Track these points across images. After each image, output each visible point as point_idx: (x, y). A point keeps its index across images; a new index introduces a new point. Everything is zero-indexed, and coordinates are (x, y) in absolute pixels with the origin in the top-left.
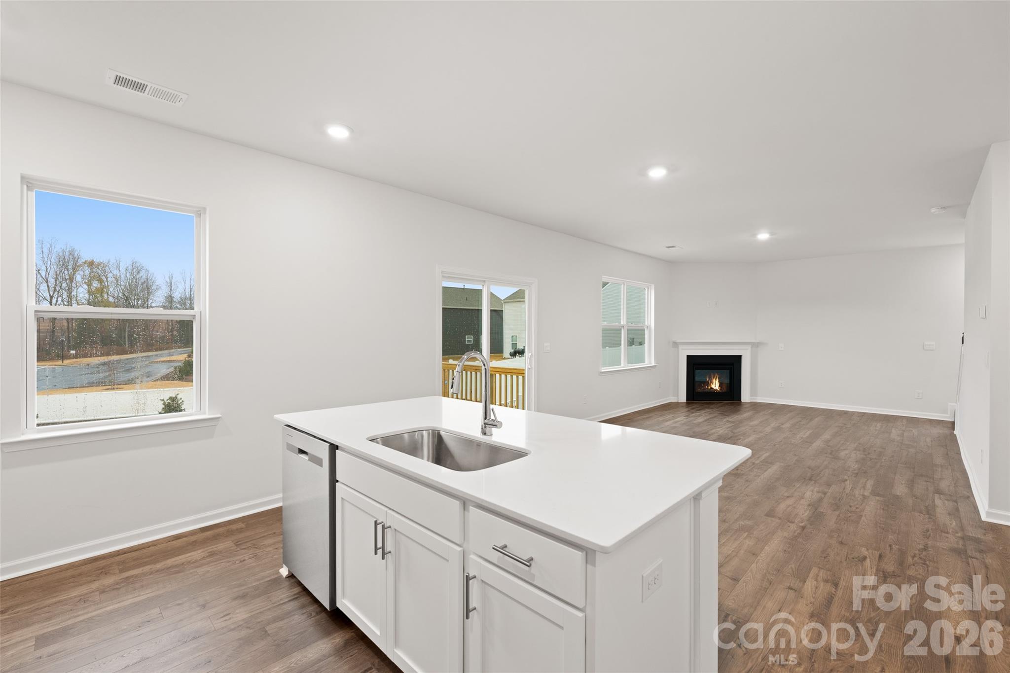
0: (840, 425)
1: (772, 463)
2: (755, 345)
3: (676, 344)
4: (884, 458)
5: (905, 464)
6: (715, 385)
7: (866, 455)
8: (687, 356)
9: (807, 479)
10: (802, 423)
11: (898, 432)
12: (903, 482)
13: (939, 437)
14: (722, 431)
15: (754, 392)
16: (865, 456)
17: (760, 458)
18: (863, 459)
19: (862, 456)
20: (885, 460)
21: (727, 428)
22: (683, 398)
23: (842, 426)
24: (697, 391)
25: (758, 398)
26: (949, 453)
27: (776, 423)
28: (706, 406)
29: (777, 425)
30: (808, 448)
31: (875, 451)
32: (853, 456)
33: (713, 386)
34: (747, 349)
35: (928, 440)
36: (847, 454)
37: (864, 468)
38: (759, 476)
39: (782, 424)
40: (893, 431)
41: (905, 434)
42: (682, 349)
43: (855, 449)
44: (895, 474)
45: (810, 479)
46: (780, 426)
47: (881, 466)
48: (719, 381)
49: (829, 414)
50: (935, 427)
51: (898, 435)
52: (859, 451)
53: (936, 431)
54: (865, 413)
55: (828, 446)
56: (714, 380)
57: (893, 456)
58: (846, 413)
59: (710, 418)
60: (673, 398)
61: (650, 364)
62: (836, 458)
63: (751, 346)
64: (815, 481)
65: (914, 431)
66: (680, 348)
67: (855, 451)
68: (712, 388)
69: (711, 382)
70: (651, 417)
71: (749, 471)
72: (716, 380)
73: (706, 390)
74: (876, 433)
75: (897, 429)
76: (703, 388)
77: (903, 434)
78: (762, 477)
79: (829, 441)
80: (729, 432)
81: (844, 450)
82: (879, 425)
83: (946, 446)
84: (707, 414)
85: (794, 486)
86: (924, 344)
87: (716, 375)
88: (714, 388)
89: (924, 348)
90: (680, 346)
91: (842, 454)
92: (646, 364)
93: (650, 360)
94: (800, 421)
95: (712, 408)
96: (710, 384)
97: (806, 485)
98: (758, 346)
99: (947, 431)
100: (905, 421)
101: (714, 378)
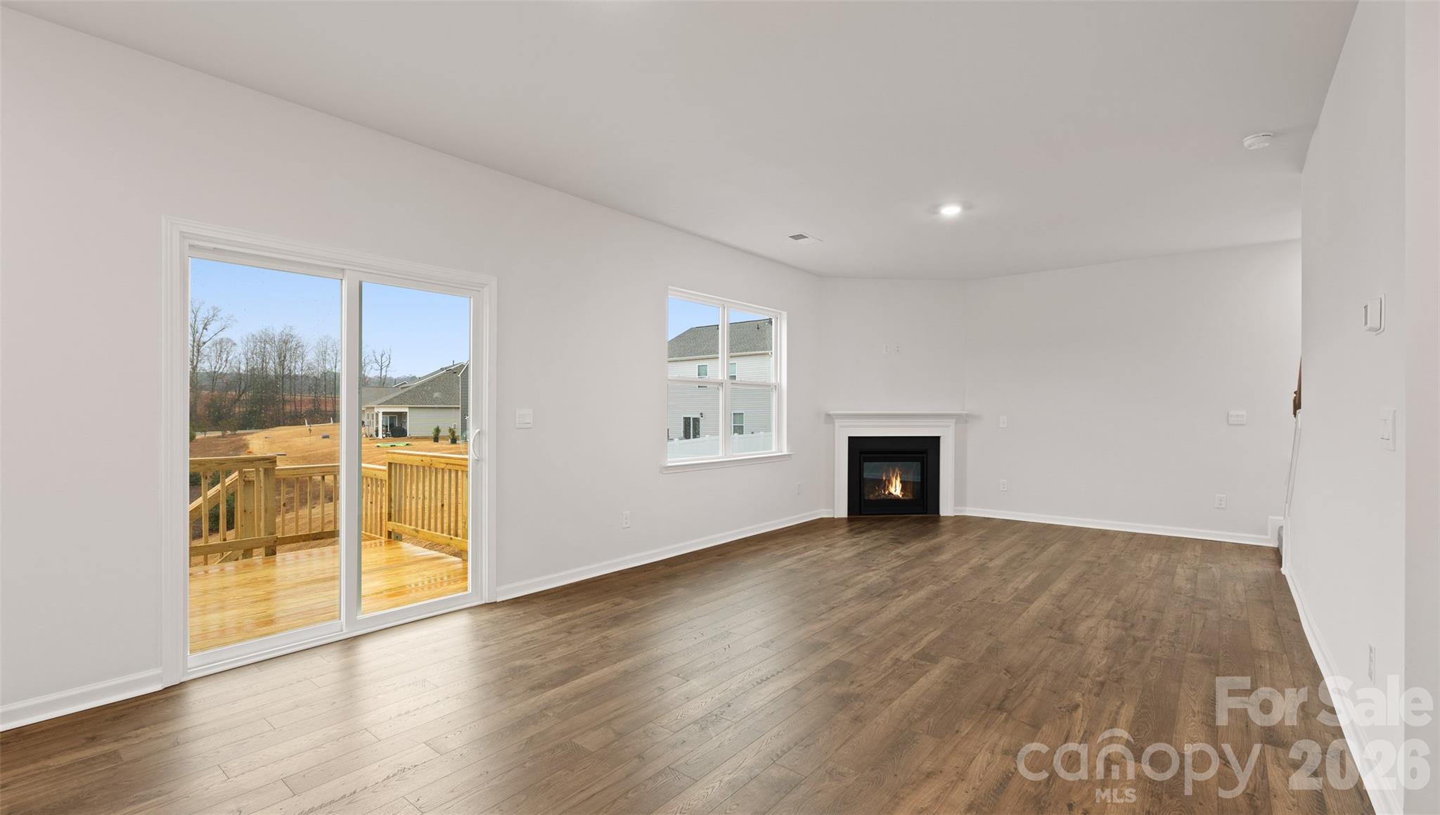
0: (1090, 559)
1: (934, 660)
2: (962, 420)
3: (830, 418)
4: (1160, 637)
5: (1200, 652)
6: (896, 489)
7: (1126, 629)
8: (850, 438)
9: (992, 707)
10: (1026, 556)
11: (1188, 571)
12: (1196, 709)
13: (1257, 581)
14: (874, 578)
15: (959, 500)
16: (1124, 633)
17: (917, 646)
18: (1121, 641)
19: (1119, 632)
20: (1161, 641)
21: (888, 571)
22: (842, 511)
23: (1094, 562)
24: (866, 498)
25: (967, 508)
26: (1279, 618)
27: (980, 558)
28: (877, 524)
29: (983, 561)
30: (1019, 615)
31: (1144, 617)
32: (1102, 632)
33: (892, 490)
34: (948, 426)
35: (1240, 587)
36: (1091, 629)
37: (1118, 668)
38: (892, 700)
39: (991, 560)
40: (1179, 570)
41: (1201, 576)
42: (842, 427)
43: (1108, 617)
44: (1180, 682)
45: (1000, 708)
46: (986, 563)
47: (1153, 659)
48: (901, 482)
49: (1075, 536)
50: (1248, 560)
51: (1187, 580)
52: (1115, 619)
53: (1253, 569)
54: (1135, 534)
55: (1060, 608)
56: (894, 480)
57: (1177, 632)
58: (1104, 533)
59: (870, 549)
60: (826, 510)
61: (781, 452)
62: (1069, 640)
63: (955, 421)
64: (1010, 713)
65: (1214, 569)
66: (837, 424)
67: (1107, 621)
68: (890, 493)
69: (889, 483)
70: (766, 548)
71: (876, 686)
72: (896, 479)
73: (882, 497)
74: (1150, 575)
75: (1185, 566)
76: (877, 494)
77: (1196, 576)
78: (896, 704)
79: (1064, 596)
80: (888, 579)
81: (1087, 617)
82: (1156, 557)
83: (1271, 602)
84: (868, 541)
85: (957, 732)
86: (1228, 414)
87: (897, 470)
88: (894, 493)
89: (1228, 423)
90: (836, 421)
91: (1082, 629)
92: (774, 451)
93: (778, 444)
94: (1025, 553)
95: (885, 529)
96: (888, 487)
97: (987, 727)
98: (966, 422)
99: (1269, 569)
100: (1198, 548)
101: (893, 476)
